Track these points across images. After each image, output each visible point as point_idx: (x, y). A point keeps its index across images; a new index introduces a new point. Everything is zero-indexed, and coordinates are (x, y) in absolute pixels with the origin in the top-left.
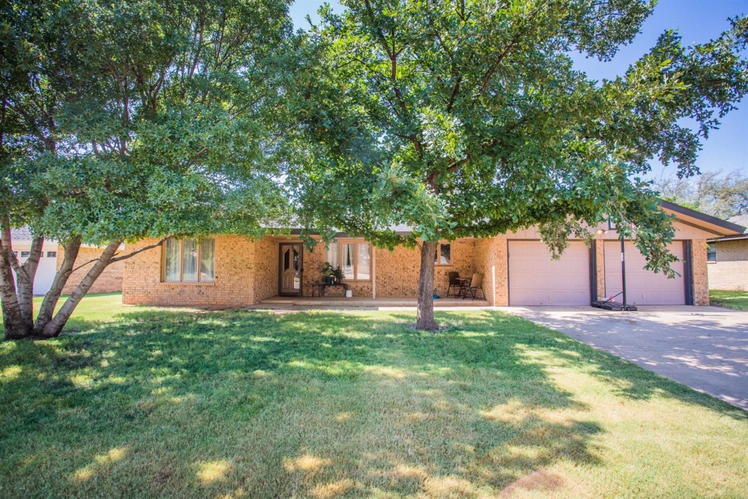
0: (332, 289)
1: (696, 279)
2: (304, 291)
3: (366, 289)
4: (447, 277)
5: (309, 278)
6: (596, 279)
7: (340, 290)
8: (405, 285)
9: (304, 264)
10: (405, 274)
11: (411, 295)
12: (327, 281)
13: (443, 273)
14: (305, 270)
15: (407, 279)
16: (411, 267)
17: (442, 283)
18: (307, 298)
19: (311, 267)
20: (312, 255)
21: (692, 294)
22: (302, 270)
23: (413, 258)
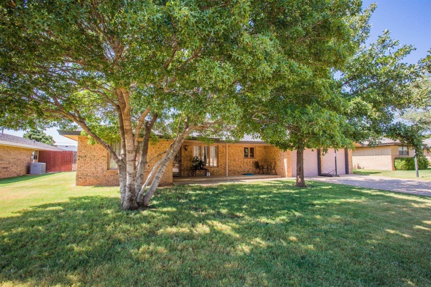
0: (198, 172)
1: (349, 163)
2: (182, 173)
3: (215, 171)
4: (253, 164)
5: (185, 165)
6: (320, 164)
7: (202, 172)
8: (235, 168)
9: (182, 158)
10: (234, 163)
11: (237, 174)
12: (196, 168)
13: (251, 162)
14: (183, 161)
15: (236, 165)
16: (237, 159)
17: (251, 167)
18: (184, 177)
19: (186, 159)
20: (186, 152)
21: (348, 170)
22: (180, 161)
23: (238, 155)
